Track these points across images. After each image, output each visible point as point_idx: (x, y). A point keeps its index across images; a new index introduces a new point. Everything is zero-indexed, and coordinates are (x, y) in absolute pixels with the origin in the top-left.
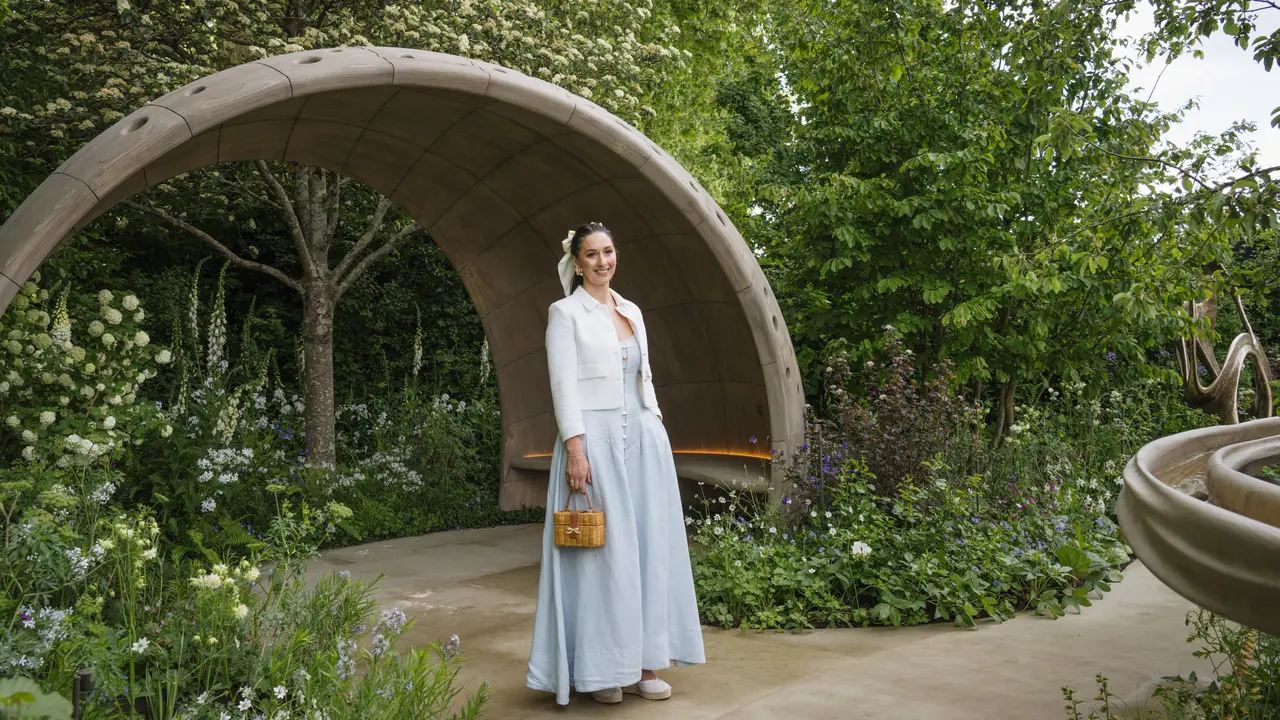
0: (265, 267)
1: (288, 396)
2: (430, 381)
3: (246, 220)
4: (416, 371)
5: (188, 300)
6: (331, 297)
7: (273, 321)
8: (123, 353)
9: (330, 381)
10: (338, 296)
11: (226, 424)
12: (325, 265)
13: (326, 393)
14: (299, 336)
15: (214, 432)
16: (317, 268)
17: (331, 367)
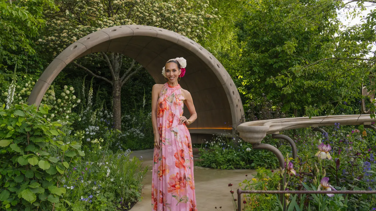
0: (102, 77)
1: (109, 113)
2: (148, 109)
3: (97, 64)
4: (143, 106)
5: (82, 86)
6: (120, 86)
7: (104, 92)
8: (69, 100)
9: (120, 109)
10: (122, 85)
11: (93, 119)
12: (119, 77)
13: (119, 112)
14: (111, 96)
15: (90, 121)
16: (116, 78)
17: (120, 105)
